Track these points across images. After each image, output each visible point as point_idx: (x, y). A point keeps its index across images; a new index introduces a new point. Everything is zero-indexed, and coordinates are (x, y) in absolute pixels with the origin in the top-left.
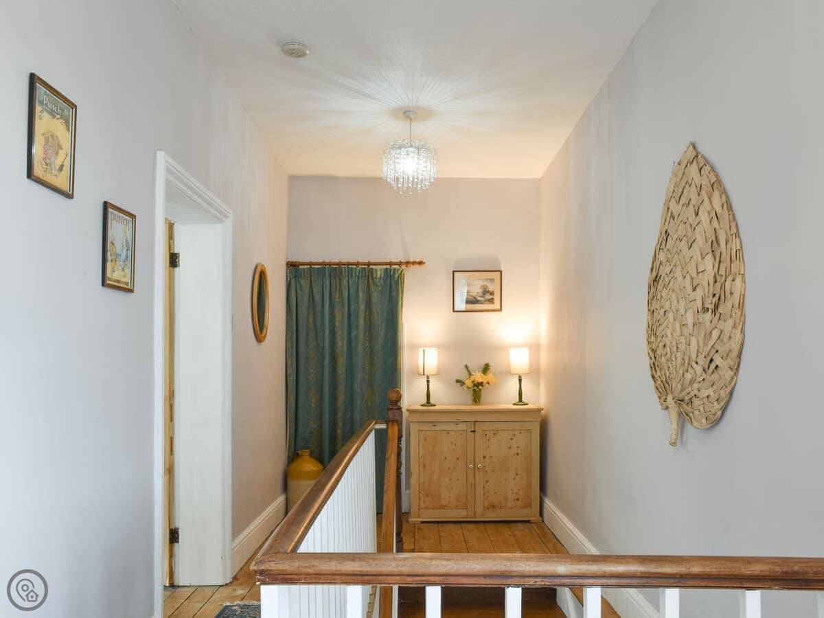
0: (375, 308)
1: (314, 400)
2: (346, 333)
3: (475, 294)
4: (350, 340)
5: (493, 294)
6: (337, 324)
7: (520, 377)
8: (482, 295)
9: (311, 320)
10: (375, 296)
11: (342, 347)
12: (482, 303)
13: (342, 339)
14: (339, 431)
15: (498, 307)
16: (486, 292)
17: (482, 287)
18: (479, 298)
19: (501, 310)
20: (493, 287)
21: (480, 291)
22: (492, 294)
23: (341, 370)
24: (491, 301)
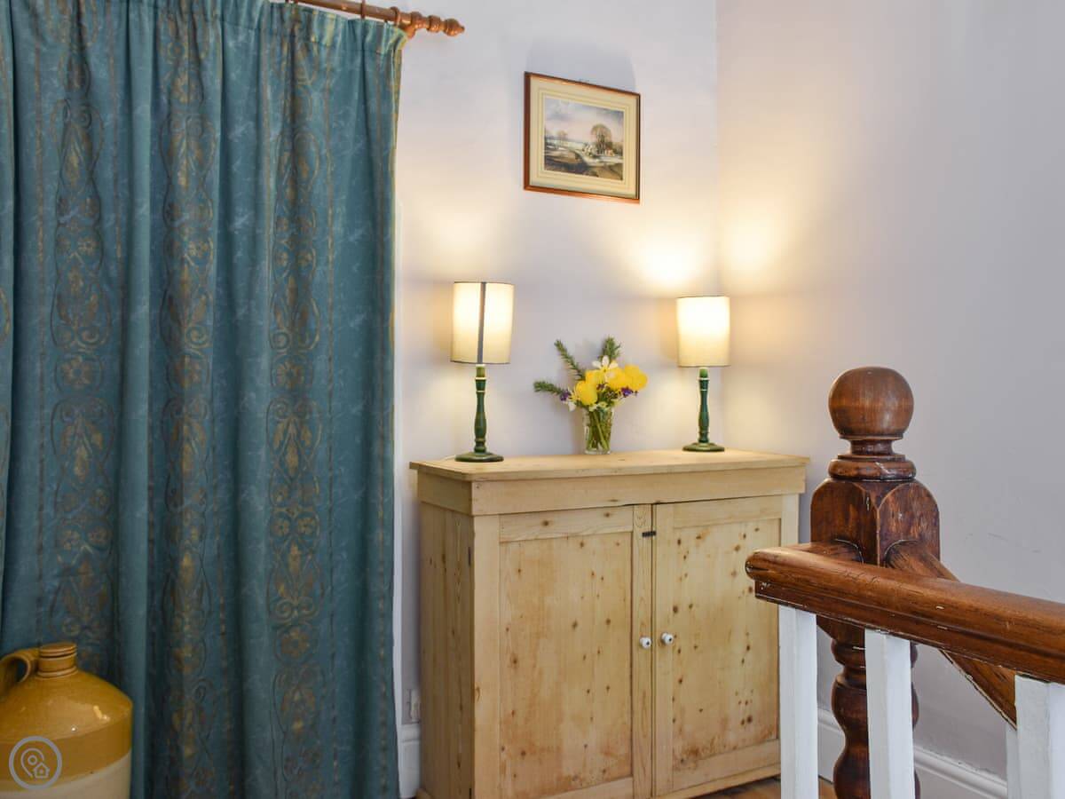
0: (317, 143)
1: (82, 453)
2: (214, 214)
3: (580, 146)
4: (227, 239)
5: (621, 154)
6: (182, 180)
7: (703, 375)
8: (594, 152)
9: (75, 159)
10: (316, 104)
11: (203, 260)
12: (595, 175)
13: (203, 234)
14: (186, 561)
15: (632, 192)
16: (604, 145)
17: (595, 128)
18: (588, 160)
19: (636, 198)
20: (621, 134)
21: (592, 140)
22: (619, 152)
23: (199, 340)
24: (615, 171)
